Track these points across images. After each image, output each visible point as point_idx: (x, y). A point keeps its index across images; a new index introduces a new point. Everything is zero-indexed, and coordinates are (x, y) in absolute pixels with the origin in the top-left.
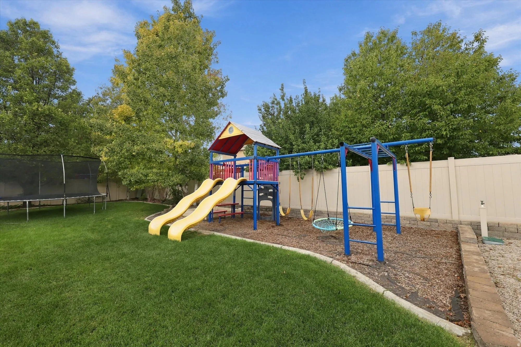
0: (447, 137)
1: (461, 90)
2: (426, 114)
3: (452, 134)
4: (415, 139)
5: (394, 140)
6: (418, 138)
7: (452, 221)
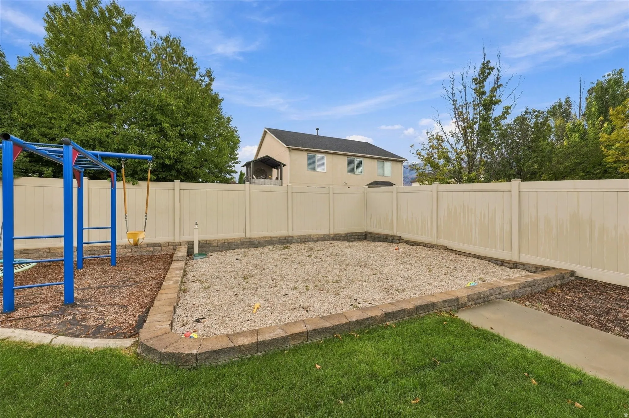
0: (174, 158)
1: (189, 116)
2: (157, 130)
3: (179, 156)
4: (142, 154)
5: (118, 150)
6: (146, 154)
7: (173, 243)
